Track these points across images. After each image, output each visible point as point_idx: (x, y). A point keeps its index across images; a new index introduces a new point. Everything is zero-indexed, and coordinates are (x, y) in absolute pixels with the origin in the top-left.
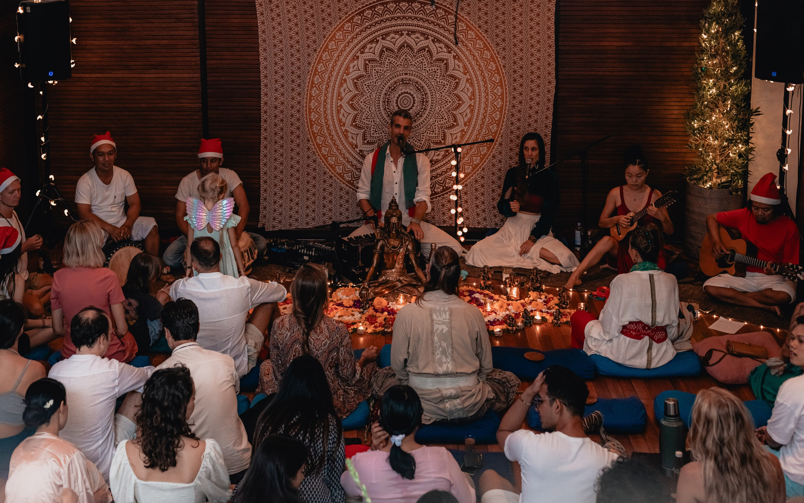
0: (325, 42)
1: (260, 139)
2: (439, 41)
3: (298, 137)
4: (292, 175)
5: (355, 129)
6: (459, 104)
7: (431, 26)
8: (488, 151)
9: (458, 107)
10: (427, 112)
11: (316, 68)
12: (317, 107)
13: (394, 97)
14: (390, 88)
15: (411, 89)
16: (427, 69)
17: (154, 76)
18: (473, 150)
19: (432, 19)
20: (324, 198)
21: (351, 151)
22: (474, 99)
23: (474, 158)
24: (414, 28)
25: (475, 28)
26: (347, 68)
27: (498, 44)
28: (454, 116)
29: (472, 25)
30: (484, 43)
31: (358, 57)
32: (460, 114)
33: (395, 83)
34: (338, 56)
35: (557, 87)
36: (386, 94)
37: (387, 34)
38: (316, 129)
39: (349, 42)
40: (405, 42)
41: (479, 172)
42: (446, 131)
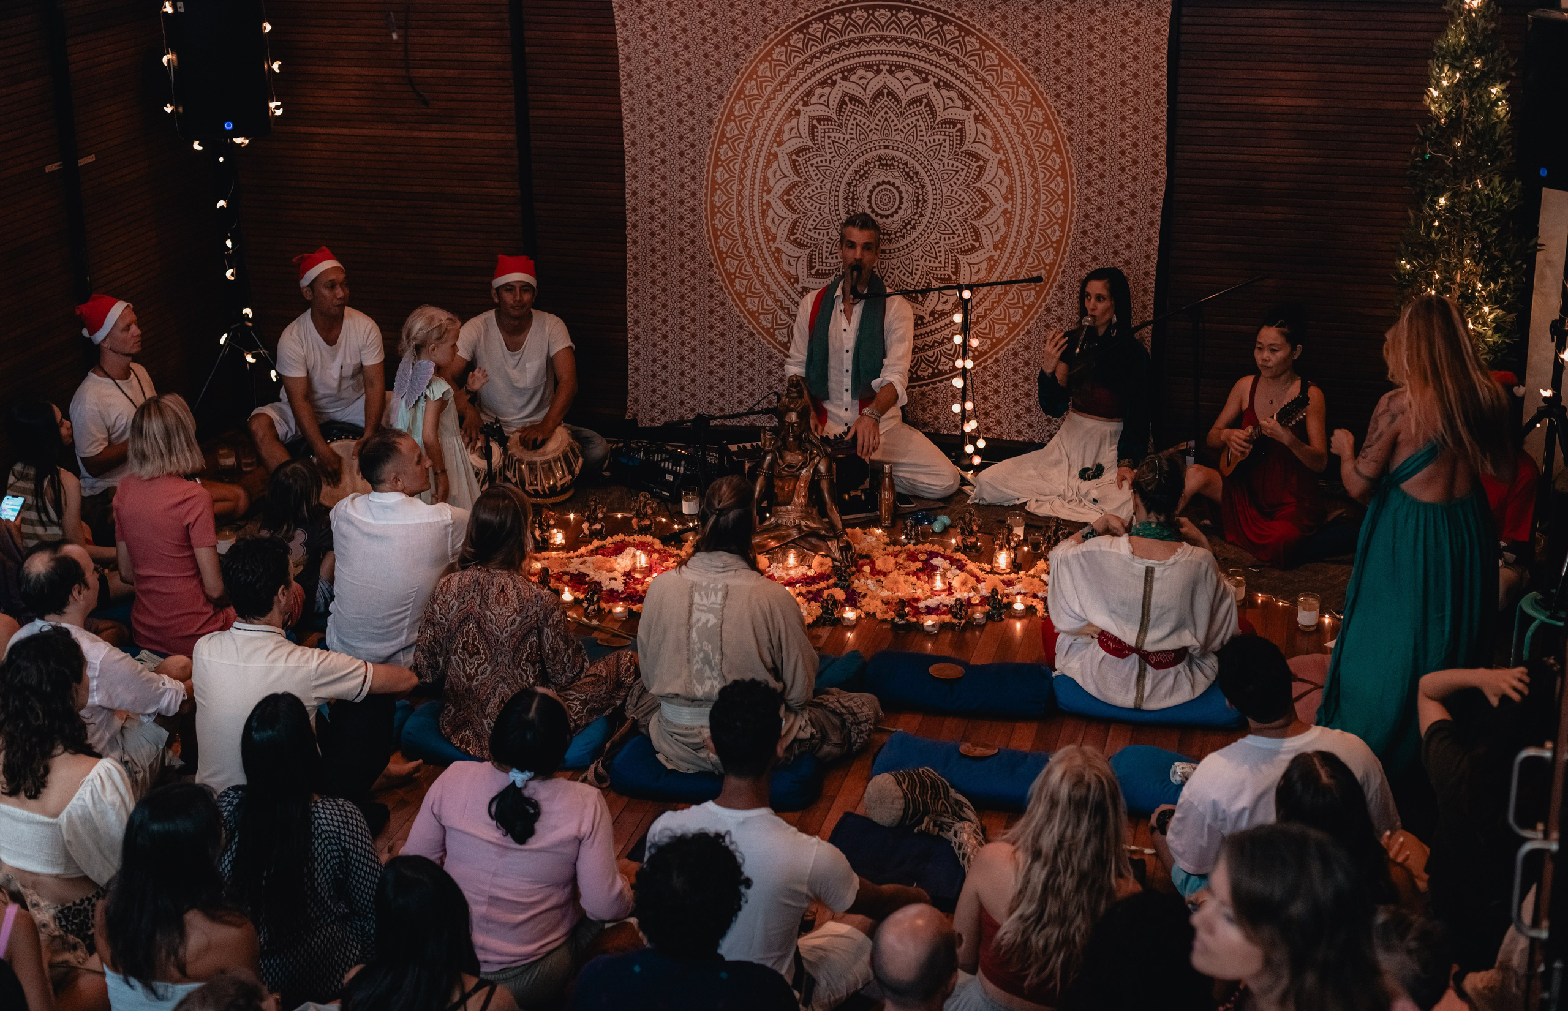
0: (739, 81)
1: (625, 258)
2: (948, 86)
3: (693, 258)
4: (683, 328)
5: (794, 248)
6: (985, 208)
7: (933, 57)
8: (1037, 299)
9: (982, 213)
10: (925, 221)
11: (723, 130)
12: (726, 204)
13: (864, 190)
14: (856, 172)
15: (895, 176)
16: (926, 139)
17: (435, 135)
18: (1010, 296)
19: (935, 42)
20: (740, 372)
21: (786, 287)
22: (1012, 199)
23: (1012, 311)
24: (900, 59)
25: (1016, 62)
26: (779, 133)
27: (1058, 96)
28: (975, 231)
29: (1010, 56)
30: (1033, 92)
31: (798, 113)
32: (986, 226)
33: (867, 163)
34: (763, 109)
35: (1169, 183)
36: (849, 184)
37: (852, 70)
38: (723, 244)
39: (781, 83)
40: (885, 86)
41: (1021, 337)
42: (960, 257)
